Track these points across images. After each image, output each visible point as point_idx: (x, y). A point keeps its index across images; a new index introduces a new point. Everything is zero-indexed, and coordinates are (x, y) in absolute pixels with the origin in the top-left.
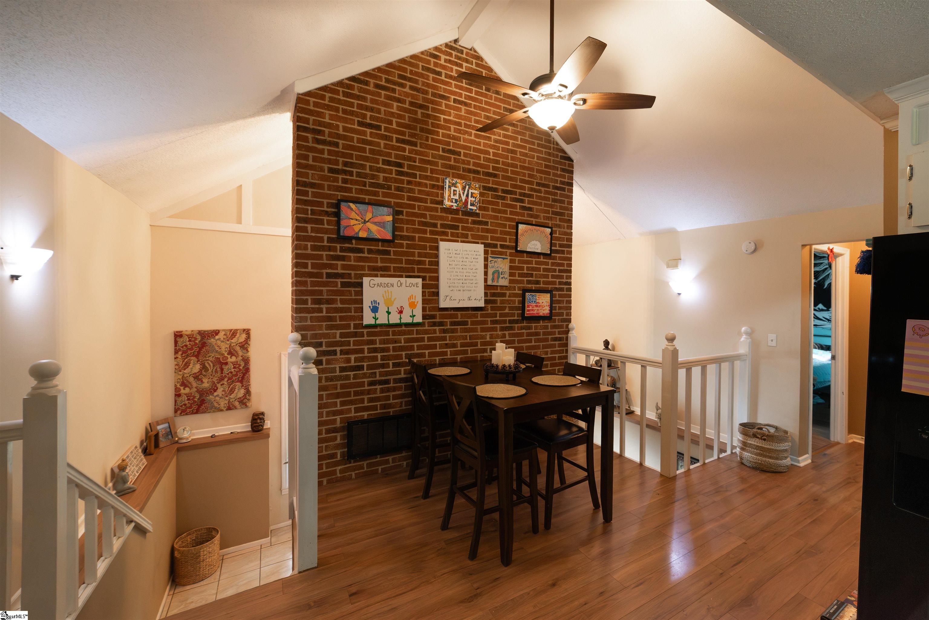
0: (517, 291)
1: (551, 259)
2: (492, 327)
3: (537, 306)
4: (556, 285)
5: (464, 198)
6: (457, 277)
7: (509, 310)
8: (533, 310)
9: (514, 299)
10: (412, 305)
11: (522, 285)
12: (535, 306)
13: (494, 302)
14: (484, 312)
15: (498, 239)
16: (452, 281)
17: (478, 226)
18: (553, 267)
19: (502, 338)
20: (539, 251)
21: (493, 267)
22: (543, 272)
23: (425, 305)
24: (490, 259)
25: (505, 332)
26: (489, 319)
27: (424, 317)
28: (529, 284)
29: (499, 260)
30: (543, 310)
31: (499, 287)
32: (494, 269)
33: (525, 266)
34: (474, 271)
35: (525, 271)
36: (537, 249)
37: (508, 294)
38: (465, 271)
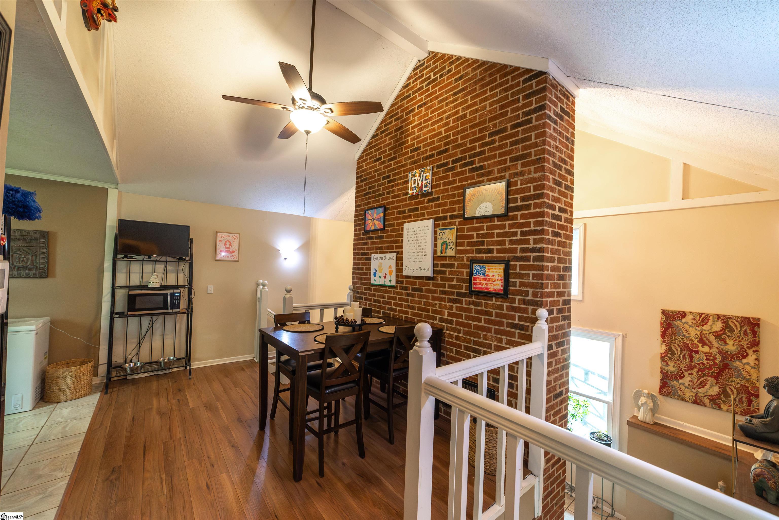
0: (465, 262)
1: (509, 220)
2: (441, 297)
3: (485, 279)
4: (516, 253)
5: (420, 183)
6: (412, 251)
7: (457, 282)
8: (480, 284)
9: (462, 270)
10: (390, 273)
11: (470, 255)
12: (484, 279)
13: (443, 272)
14: (435, 282)
15: (447, 211)
16: (409, 254)
17: (432, 204)
18: (512, 230)
19: (449, 309)
20: (490, 213)
21: (441, 239)
22: (497, 237)
23: (398, 273)
24: (439, 231)
25: (452, 304)
26: (439, 289)
27: (397, 282)
28: (479, 254)
29: (447, 231)
30: (494, 285)
31: (448, 258)
32: (442, 241)
33: (475, 233)
34: (424, 244)
35: (475, 239)
36: (488, 211)
37: (456, 265)
38: (418, 245)
